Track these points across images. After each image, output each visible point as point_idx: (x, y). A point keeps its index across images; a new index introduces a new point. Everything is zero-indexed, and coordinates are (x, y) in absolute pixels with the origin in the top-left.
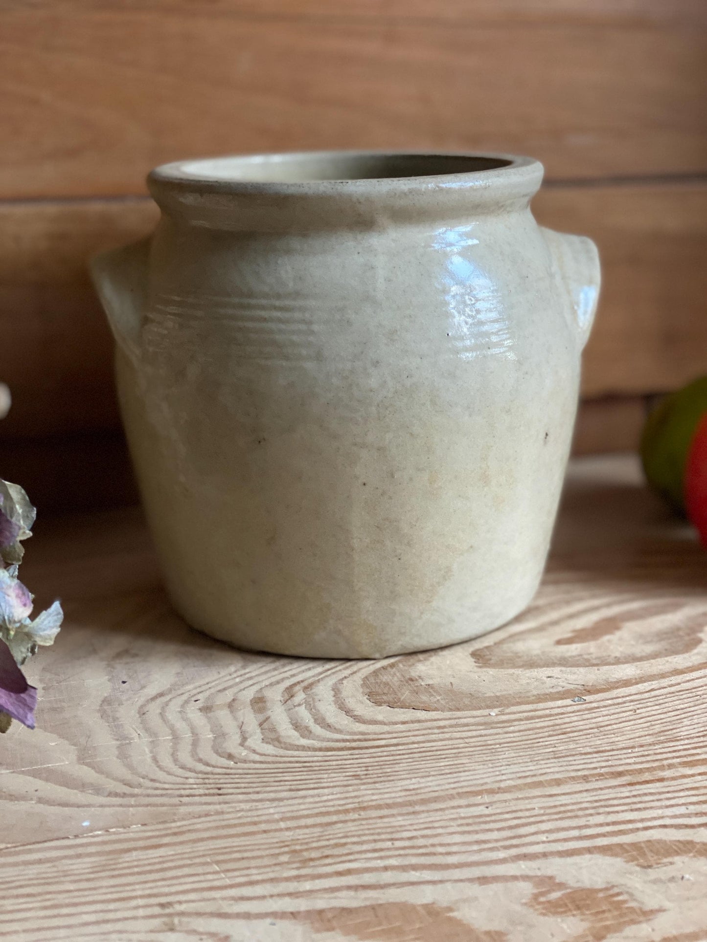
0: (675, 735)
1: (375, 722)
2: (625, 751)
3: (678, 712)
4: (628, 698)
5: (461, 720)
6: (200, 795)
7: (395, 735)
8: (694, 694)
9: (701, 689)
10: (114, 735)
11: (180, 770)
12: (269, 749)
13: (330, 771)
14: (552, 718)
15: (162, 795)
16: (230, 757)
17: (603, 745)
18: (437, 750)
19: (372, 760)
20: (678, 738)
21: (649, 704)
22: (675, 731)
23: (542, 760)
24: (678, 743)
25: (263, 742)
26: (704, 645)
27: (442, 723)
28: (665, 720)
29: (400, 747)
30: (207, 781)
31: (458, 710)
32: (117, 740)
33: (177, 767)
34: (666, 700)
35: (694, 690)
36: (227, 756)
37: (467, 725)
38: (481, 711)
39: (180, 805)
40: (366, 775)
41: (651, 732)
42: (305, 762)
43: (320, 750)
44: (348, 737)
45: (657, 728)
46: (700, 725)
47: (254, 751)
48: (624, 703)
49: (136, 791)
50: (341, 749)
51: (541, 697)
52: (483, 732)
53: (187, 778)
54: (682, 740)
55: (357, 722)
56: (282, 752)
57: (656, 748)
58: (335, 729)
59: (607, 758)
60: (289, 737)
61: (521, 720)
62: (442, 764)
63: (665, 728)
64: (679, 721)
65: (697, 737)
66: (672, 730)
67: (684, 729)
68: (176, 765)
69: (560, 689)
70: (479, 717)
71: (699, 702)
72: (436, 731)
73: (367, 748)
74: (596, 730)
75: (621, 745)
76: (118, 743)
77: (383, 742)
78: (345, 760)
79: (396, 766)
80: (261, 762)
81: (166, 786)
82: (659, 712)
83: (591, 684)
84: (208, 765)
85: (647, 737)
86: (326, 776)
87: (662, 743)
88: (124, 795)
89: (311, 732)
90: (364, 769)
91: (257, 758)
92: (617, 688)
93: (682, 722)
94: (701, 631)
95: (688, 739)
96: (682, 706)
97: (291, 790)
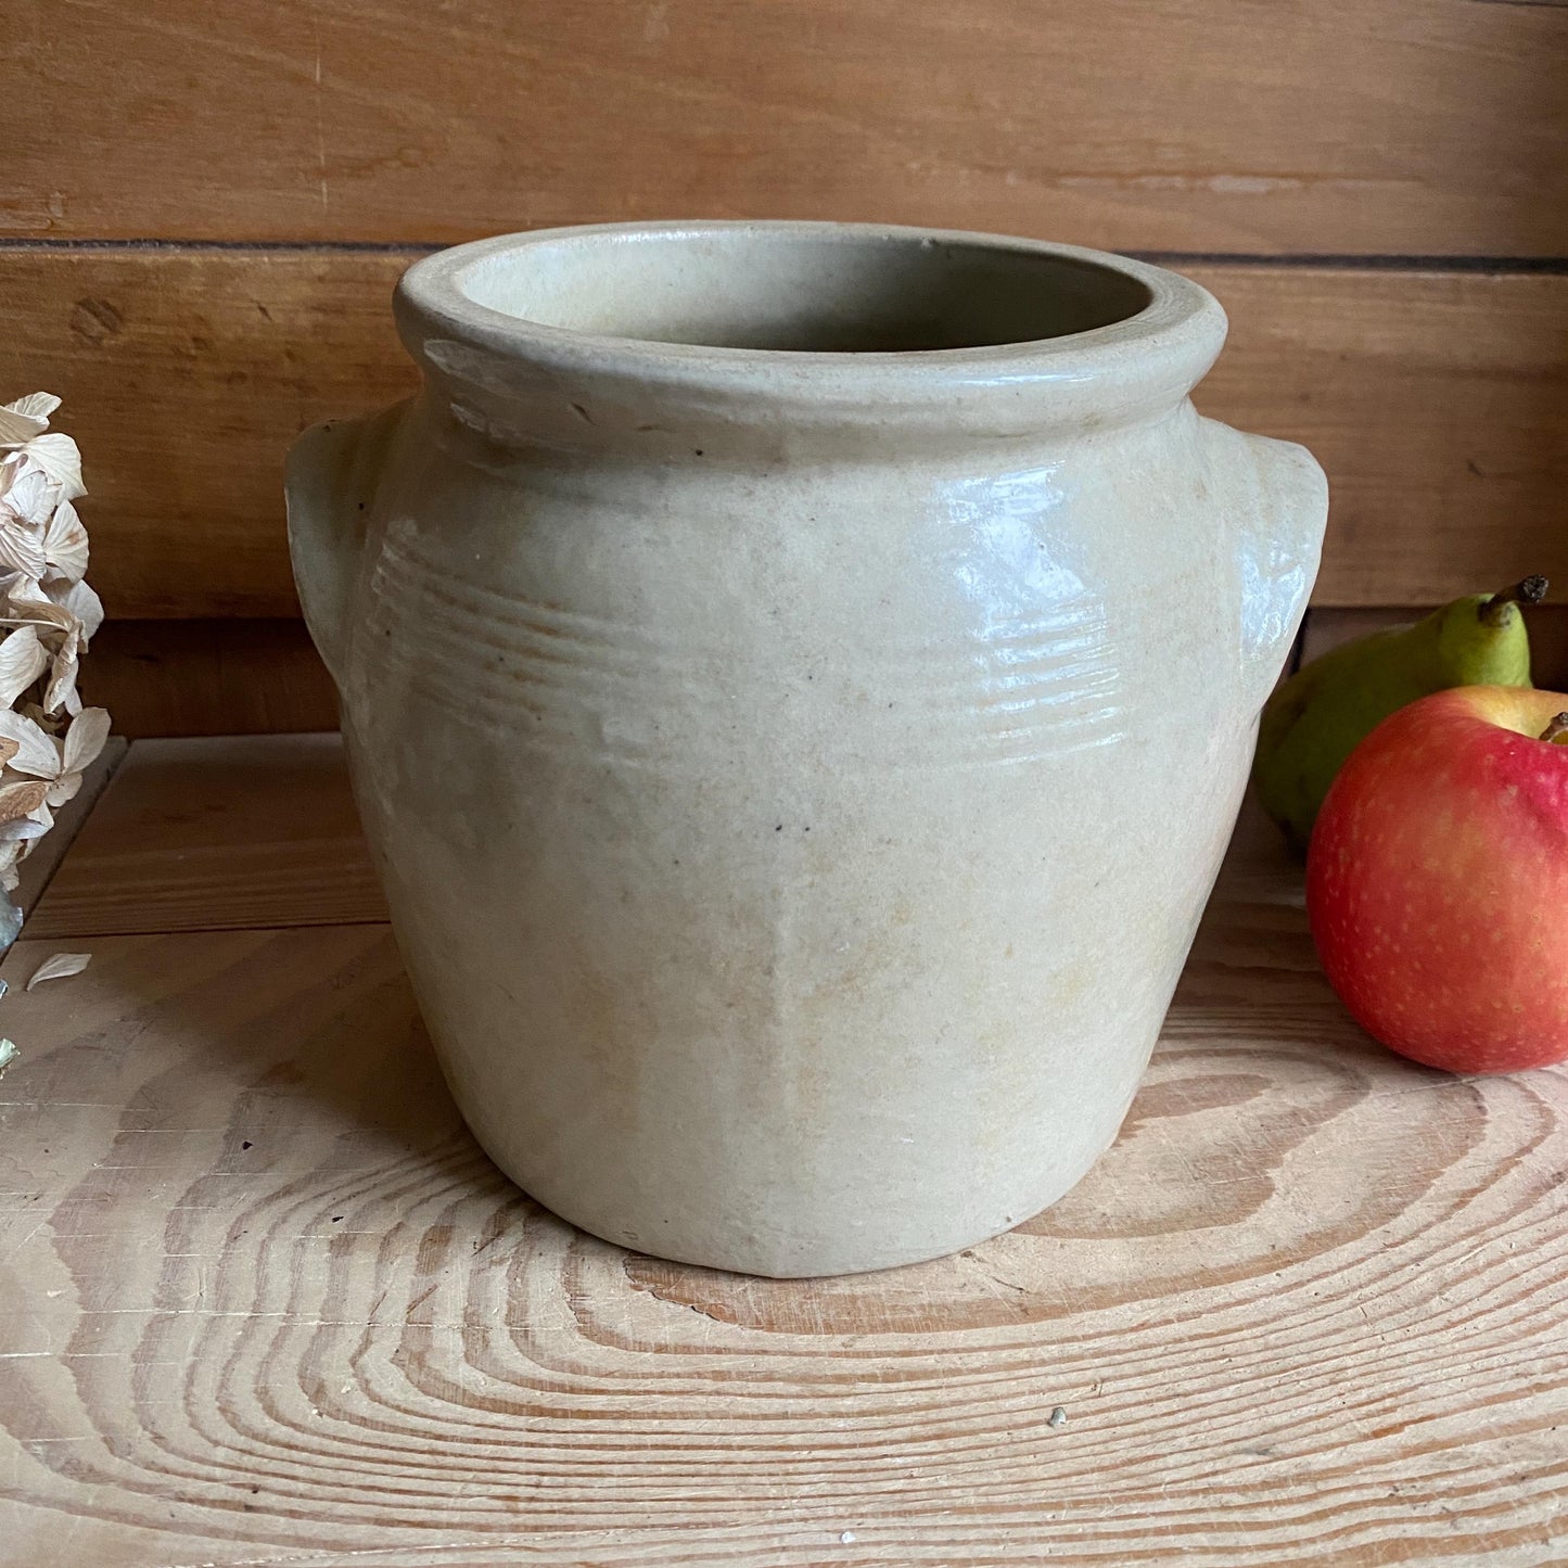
0: (1150, 1480)
1: (609, 1338)
2: (1039, 1516)
3: (1175, 1404)
4: (1091, 1344)
5: (766, 1357)
6: (214, 1503)
7: (631, 1384)
8: (1219, 1351)
9: (1236, 1336)
10: (161, 1289)
11: (218, 1416)
12: (394, 1384)
13: (470, 1475)
14: (933, 1383)
15: (149, 1489)
16: (318, 1393)
17: (1004, 1488)
18: (687, 1447)
19: (562, 1454)
20: (1154, 1491)
21: (1127, 1369)
22: (1153, 1465)
23: (874, 1515)
24: (1150, 1507)
25: (392, 1361)
26: (1274, 1201)
27: (725, 1363)
28: (1144, 1426)
29: (626, 1425)
30: (247, 1461)
31: (771, 1326)
32: (158, 1303)
33: (217, 1404)
34: (1161, 1362)
35: (1221, 1339)
36: (312, 1392)
37: (769, 1377)
38: (811, 1336)
39: (165, 1527)
40: (532, 1499)
41: (1107, 1460)
42: (439, 1437)
43: (481, 1403)
44: (545, 1374)
45: (1123, 1450)
46: (1208, 1453)
47: (365, 1386)
48: (1081, 1357)
49: (116, 1465)
50: (517, 1409)
51: (934, 1313)
52: (793, 1405)
53: (216, 1443)
54: (1160, 1496)
55: (580, 1329)
56: (416, 1399)
57: (1102, 1514)
58: (533, 1343)
59: (998, 1531)
60: (444, 1352)
61: (872, 1378)
62: (683, 1493)
63: (1137, 1453)
64: (1171, 1433)
65: (1195, 1493)
66: (1149, 1458)
67: (1171, 1461)
68: (217, 1399)
69: (976, 1294)
70: (800, 1355)
71: (1222, 1377)
72: (709, 1385)
73: (565, 1414)
74: (1002, 1436)
75: (1038, 1496)
76: (157, 1311)
77: (597, 1403)
78: (514, 1444)
79: (598, 1481)
80: (364, 1422)
81: (171, 1461)
82: (1141, 1395)
83: (1035, 1290)
84: (271, 1410)
85: (1095, 1476)
86: (458, 1487)
87: (1118, 1500)
88: (89, 1474)
89: (486, 1343)
90: (534, 1479)
91: (363, 1407)
92: (1080, 1309)
93: (1174, 1438)
94: (1277, 1163)
95: (1172, 1495)
96: (1187, 1386)
97: (379, 1522)
